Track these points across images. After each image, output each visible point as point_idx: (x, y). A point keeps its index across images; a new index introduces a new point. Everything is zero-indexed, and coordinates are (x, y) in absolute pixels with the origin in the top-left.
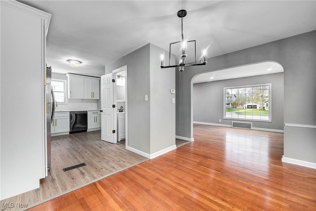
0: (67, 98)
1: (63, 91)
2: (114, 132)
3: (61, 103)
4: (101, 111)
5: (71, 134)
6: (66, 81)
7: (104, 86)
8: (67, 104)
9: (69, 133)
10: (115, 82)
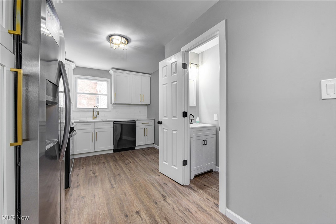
0: (111, 103)
1: (106, 93)
2: (185, 163)
3: (104, 110)
4: (160, 123)
5: (115, 154)
6: (109, 80)
7: (164, 78)
8: (110, 111)
9: (112, 152)
10: (186, 69)
